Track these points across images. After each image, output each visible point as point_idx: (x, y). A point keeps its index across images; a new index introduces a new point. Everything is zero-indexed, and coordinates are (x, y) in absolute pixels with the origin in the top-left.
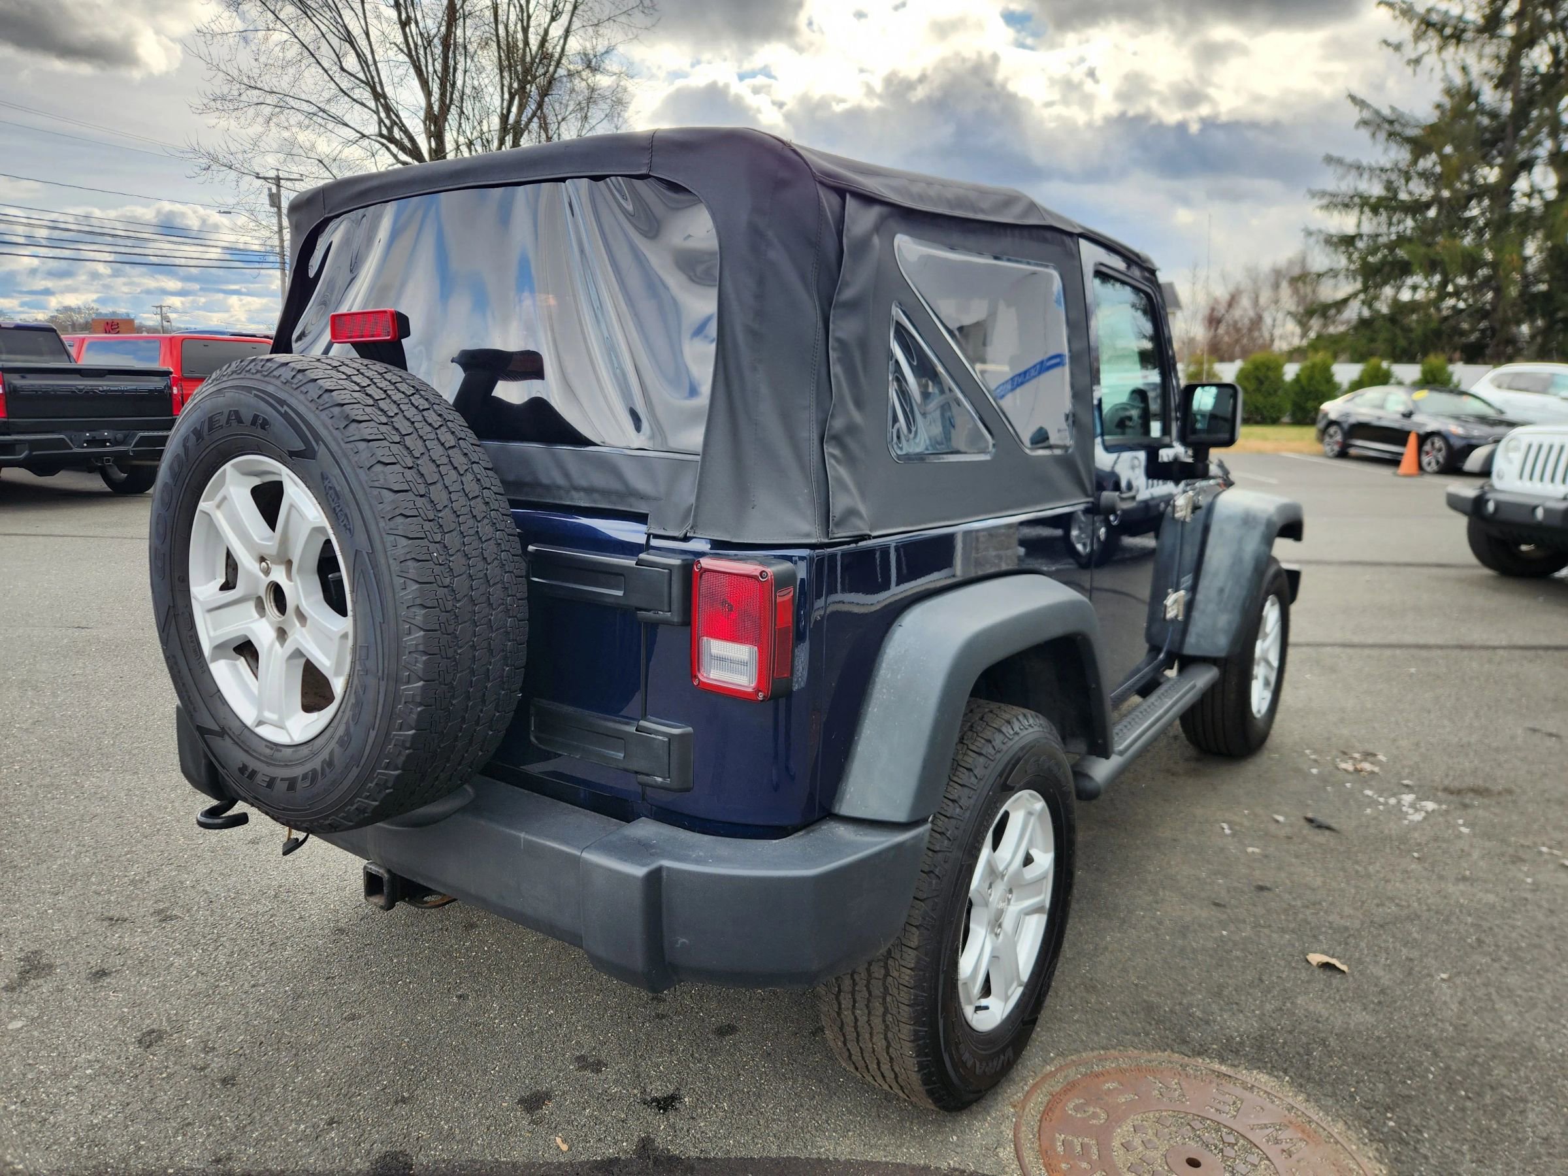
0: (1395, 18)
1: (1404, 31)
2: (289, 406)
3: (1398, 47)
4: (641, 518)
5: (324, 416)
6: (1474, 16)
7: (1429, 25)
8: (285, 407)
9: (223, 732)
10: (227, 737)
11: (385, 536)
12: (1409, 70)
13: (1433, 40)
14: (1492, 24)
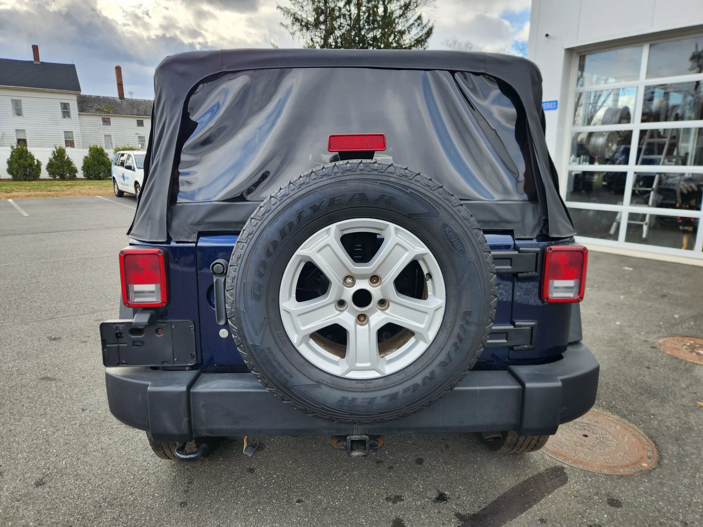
0: (284, 14)
1: (289, 21)
2: (411, 188)
3: (287, 27)
4: (510, 232)
5: (435, 193)
6: (311, 19)
7: (297, 20)
8: (410, 190)
9: (319, 384)
10: (323, 387)
11: (483, 253)
12: (291, 36)
13: (297, 26)
14: (317, 24)
